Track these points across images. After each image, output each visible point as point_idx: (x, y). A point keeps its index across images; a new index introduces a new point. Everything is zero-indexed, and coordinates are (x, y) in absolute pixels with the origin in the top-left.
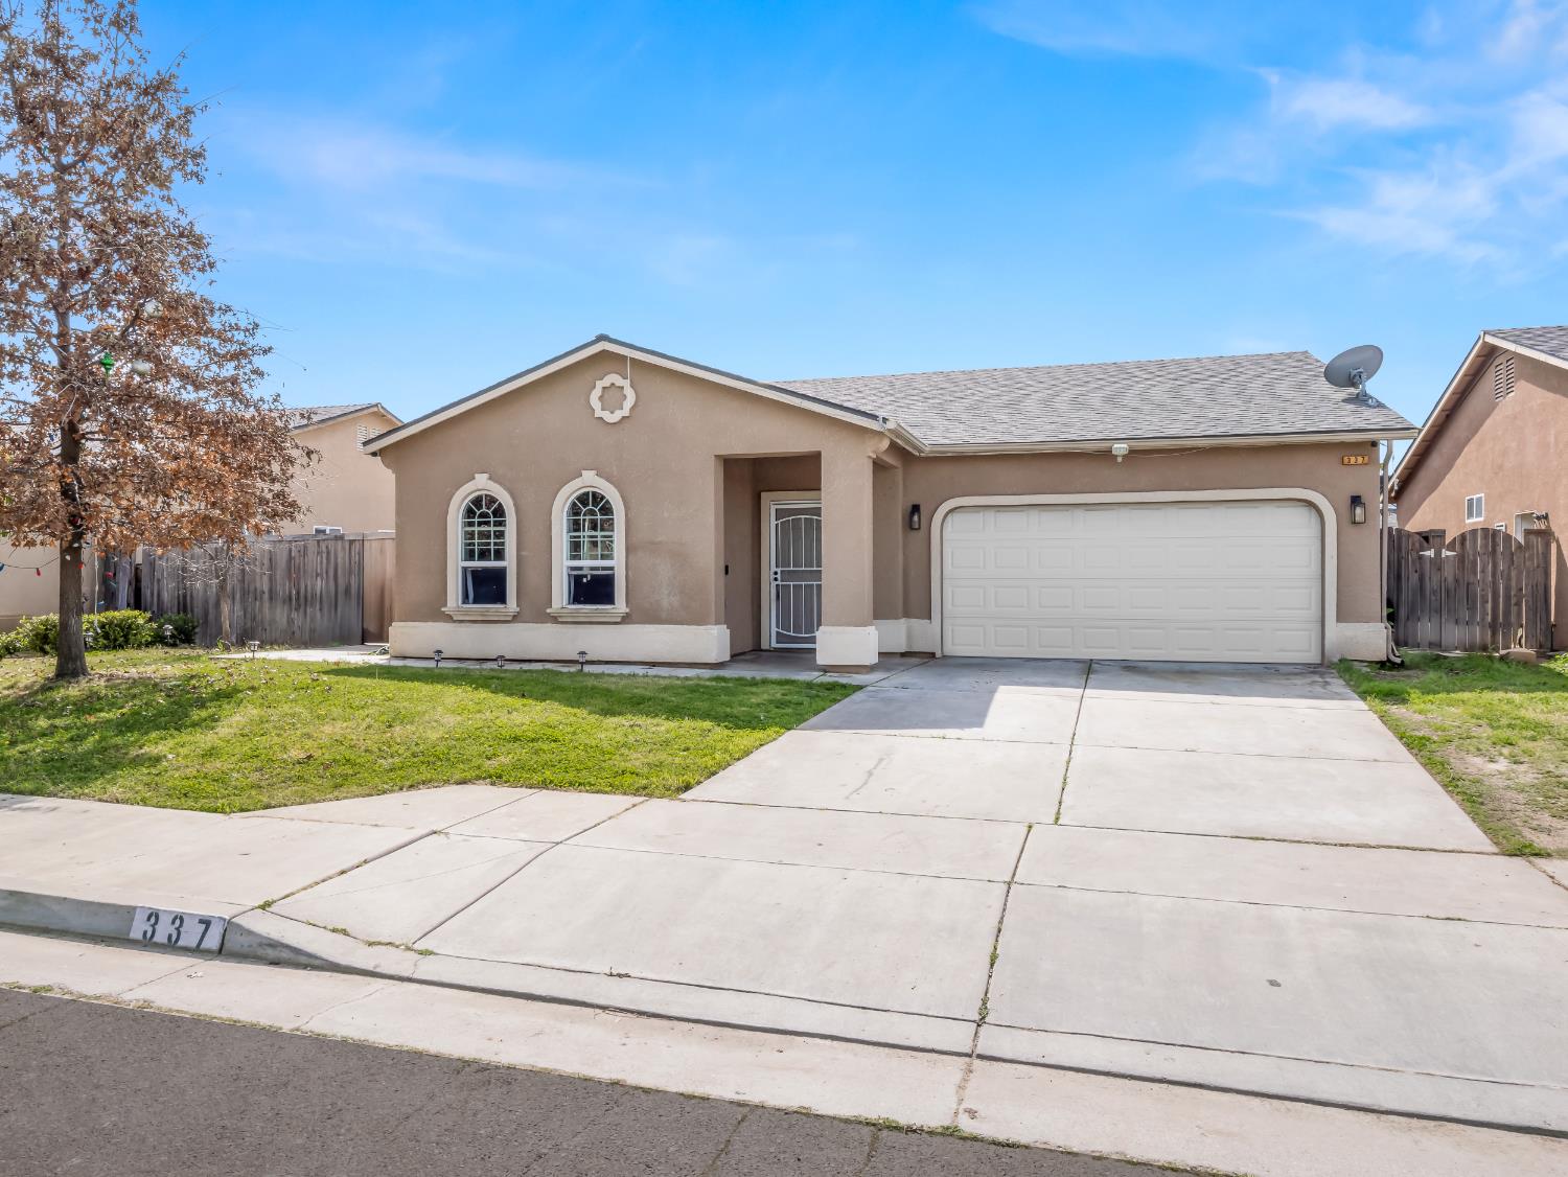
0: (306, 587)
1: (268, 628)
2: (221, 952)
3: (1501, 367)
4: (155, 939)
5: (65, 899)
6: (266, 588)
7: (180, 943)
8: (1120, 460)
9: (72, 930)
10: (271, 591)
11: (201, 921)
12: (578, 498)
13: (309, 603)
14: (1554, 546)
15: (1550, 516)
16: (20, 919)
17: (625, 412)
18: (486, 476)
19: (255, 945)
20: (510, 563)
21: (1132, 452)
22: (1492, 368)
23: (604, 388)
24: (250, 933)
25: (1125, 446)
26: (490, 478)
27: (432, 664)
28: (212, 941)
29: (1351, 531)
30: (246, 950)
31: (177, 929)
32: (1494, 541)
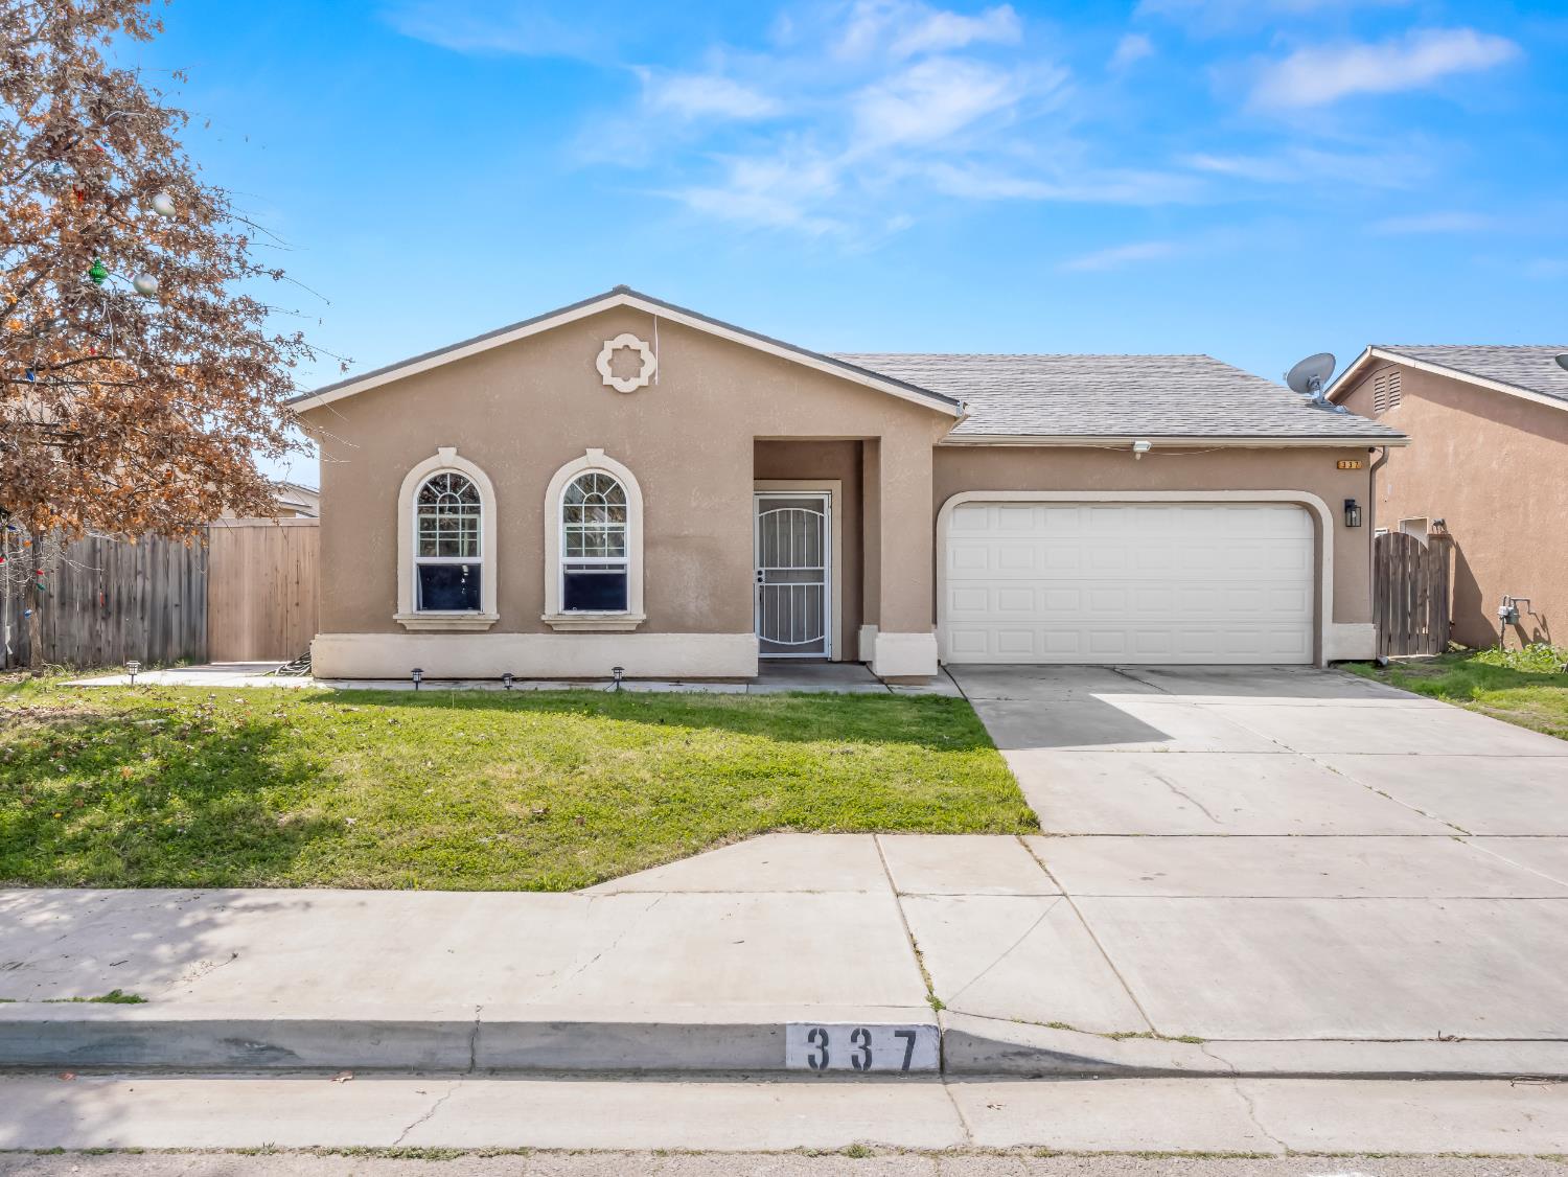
0: (119, 589)
1: (58, 643)
2: (944, 1071)
3: (1384, 380)
4: (832, 1065)
5: (656, 1025)
6: (55, 590)
7: (875, 1066)
8: (1138, 456)
9: (684, 1067)
10: (62, 594)
11: (899, 1034)
12: (579, 481)
13: (123, 611)
14: (1453, 552)
15: (1446, 522)
16: (583, 1060)
17: (643, 381)
18: (453, 450)
19: (995, 1056)
20: (486, 558)
21: (1156, 450)
22: (1373, 379)
23: (614, 350)
24: (982, 1041)
25: (1146, 442)
26: (458, 454)
27: (411, 687)
28: (925, 1055)
29: (1347, 534)
30: (982, 1064)
31: (864, 1048)
32: (1404, 545)
